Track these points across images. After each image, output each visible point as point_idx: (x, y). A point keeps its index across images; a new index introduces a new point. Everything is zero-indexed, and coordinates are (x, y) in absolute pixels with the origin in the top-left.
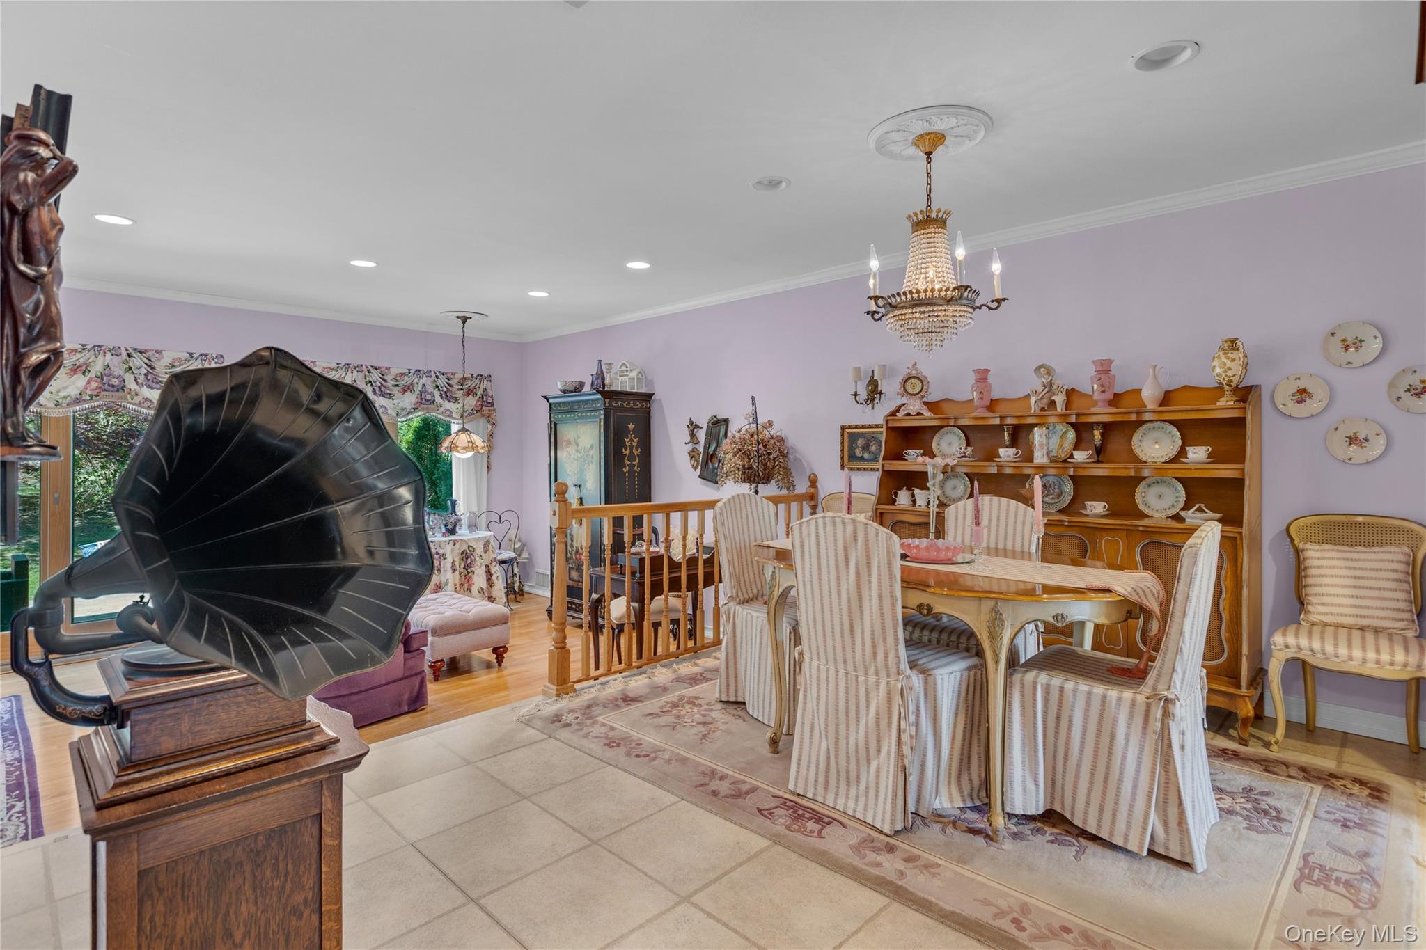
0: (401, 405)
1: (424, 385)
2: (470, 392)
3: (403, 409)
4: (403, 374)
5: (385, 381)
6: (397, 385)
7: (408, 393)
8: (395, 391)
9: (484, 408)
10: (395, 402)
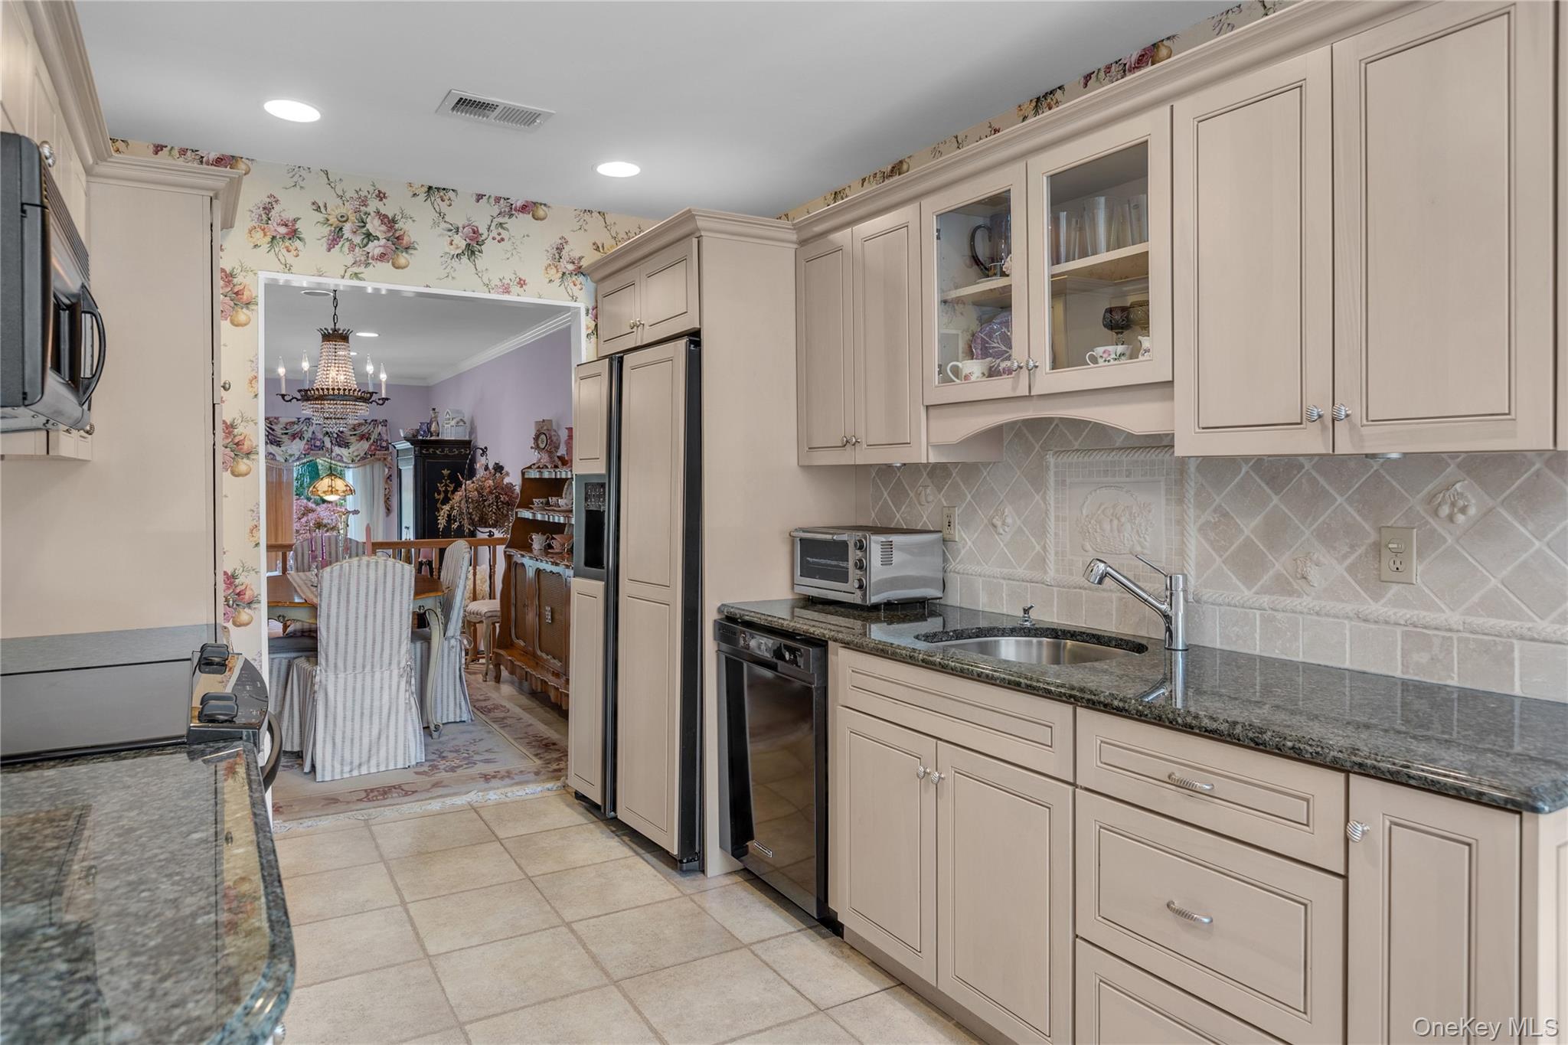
0: (290, 452)
1: (313, 433)
2: (364, 437)
3: (291, 456)
4: (294, 423)
5: (273, 430)
6: (286, 434)
7: (297, 440)
8: (285, 438)
9: (378, 452)
10: (283, 448)
